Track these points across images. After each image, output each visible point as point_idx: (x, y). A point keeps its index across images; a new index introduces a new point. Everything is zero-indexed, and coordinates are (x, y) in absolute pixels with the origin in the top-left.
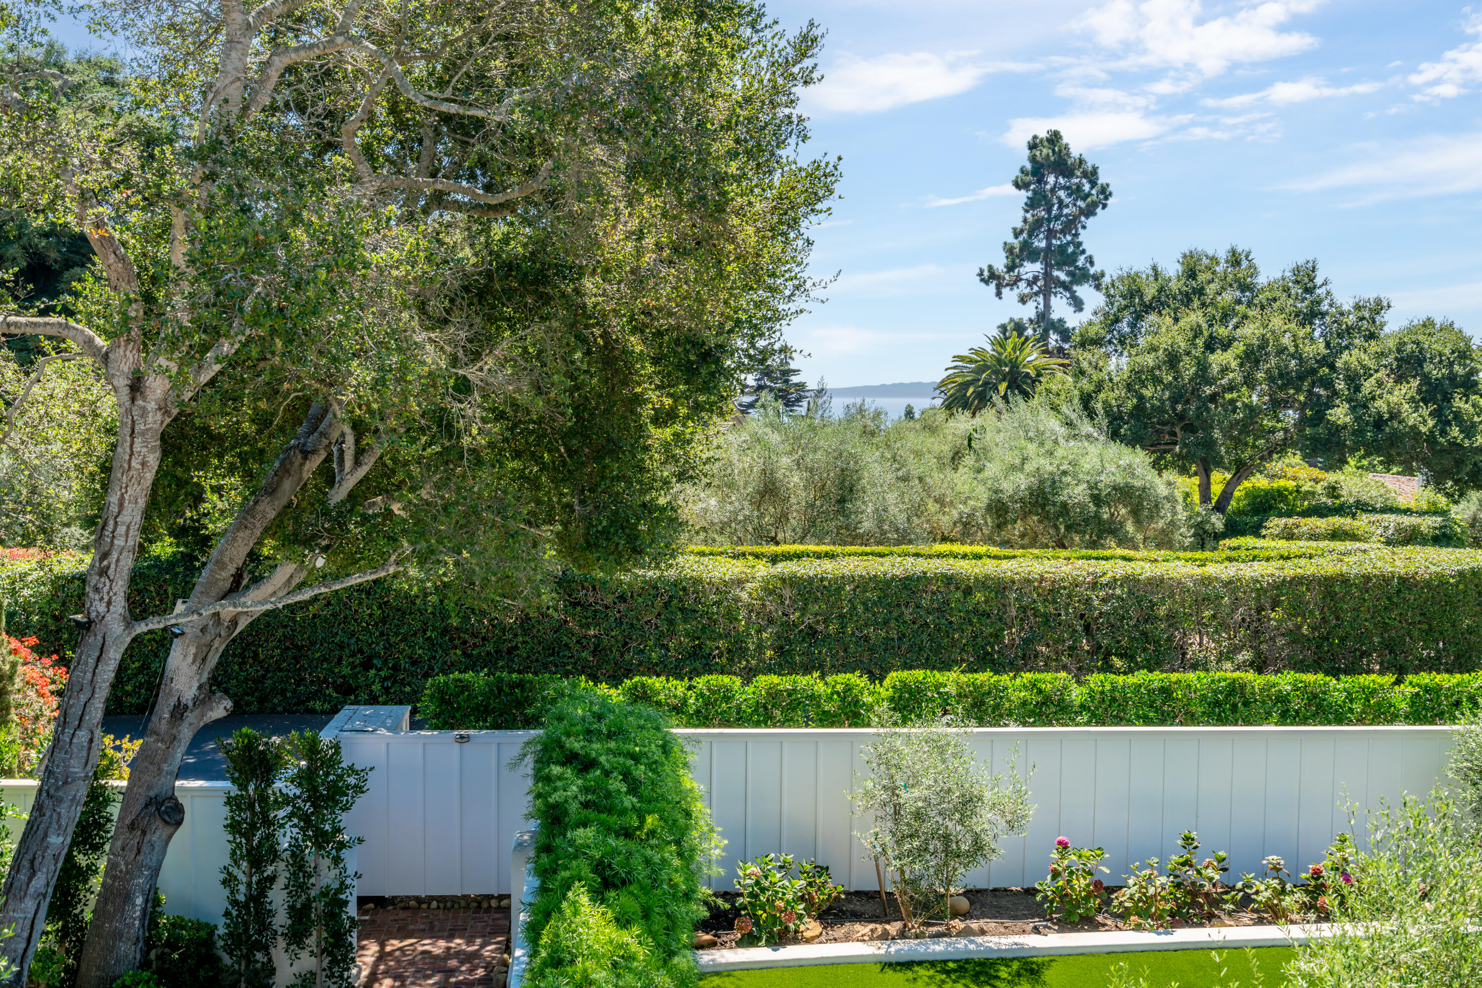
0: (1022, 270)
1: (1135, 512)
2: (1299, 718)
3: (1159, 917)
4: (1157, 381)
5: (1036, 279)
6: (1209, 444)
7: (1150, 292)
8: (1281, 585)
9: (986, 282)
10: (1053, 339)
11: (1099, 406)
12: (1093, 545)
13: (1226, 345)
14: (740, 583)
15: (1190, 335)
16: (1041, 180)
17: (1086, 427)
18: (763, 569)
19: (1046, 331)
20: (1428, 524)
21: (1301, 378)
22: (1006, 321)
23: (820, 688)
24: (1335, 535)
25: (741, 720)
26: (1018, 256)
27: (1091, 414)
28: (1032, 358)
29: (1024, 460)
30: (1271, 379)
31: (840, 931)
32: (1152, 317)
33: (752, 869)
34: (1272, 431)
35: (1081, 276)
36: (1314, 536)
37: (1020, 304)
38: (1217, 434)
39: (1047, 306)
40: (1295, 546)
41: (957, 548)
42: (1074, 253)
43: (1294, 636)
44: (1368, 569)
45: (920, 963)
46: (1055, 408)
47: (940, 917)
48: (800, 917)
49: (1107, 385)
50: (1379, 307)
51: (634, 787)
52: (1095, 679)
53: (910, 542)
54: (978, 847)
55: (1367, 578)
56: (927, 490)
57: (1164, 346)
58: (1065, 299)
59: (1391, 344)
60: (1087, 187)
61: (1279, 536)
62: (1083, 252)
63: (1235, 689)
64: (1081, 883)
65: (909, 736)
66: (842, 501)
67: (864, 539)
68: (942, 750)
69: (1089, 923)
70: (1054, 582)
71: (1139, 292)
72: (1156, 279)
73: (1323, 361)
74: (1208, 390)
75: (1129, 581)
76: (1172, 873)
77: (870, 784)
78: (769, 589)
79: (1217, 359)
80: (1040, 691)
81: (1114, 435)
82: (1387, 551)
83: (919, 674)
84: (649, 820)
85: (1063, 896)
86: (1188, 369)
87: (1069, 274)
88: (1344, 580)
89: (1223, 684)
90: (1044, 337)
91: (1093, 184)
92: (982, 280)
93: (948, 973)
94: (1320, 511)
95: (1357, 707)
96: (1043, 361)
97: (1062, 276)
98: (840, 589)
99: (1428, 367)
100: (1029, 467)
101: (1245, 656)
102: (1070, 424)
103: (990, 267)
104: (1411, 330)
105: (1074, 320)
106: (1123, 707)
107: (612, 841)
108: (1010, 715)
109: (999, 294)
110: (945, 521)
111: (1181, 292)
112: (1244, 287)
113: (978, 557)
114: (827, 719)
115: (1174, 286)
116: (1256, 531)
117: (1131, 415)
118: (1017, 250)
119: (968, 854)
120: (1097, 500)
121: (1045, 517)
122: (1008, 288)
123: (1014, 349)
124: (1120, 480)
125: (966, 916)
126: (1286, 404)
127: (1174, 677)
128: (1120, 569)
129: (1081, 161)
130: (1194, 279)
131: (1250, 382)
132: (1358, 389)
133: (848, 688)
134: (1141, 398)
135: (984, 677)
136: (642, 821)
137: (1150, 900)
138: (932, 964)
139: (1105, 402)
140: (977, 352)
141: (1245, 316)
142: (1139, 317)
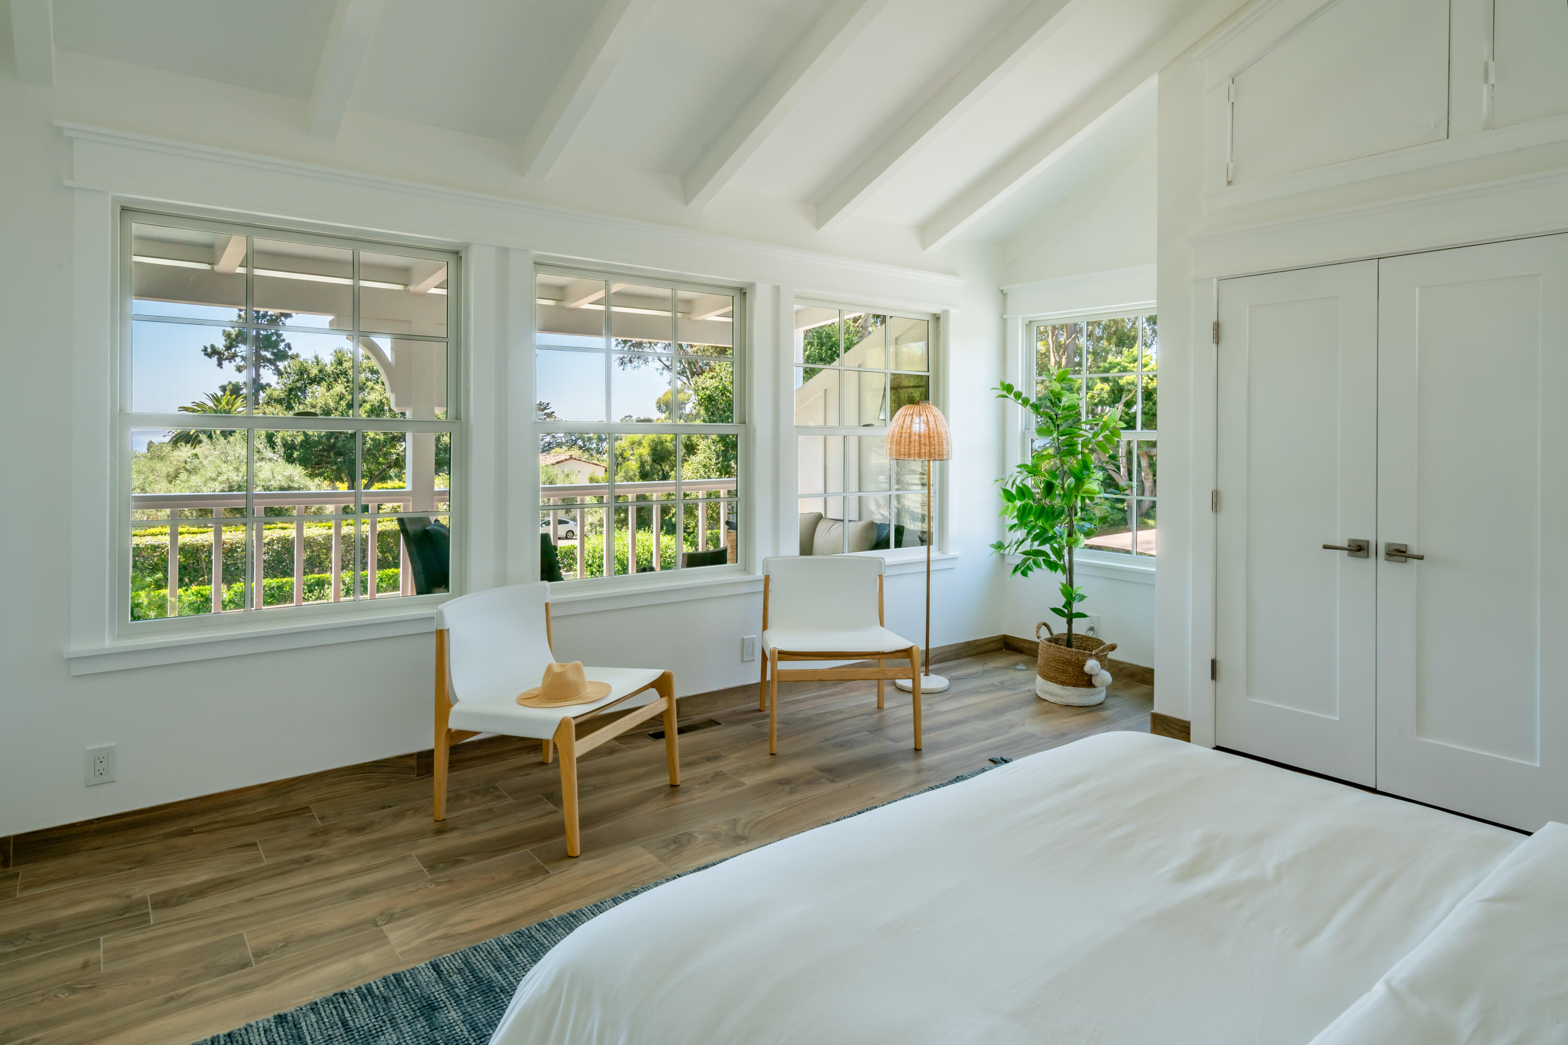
0: (237, 349)
5: (248, 357)
7: (314, 372)
9: (209, 356)
11: (278, 441)
12: (264, 522)
15: (337, 398)
17: (268, 453)
19: (256, 391)
22: (226, 383)
26: (234, 340)
27: (273, 446)
34: (389, 454)
35: (282, 356)
37: (237, 372)
39: (258, 375)
42: (276, 340)
57: (320, 405)
58: (271, 371)
62: (283, 340)
70: (231, 544)
71: (307, 371)
72: (318, 364)
79: (353, 413)
80: (202, 596)
81: (289, 459)
87: (273, 354)
89: (312, 580)
92: (207, 354)
97: (269, 355)
103: (212, 347)
109: (220, 365)
111: (333, 373)
115: (329, 369)
117: (301, 446)
118: (234, 336)
122: (227, 361)
123: (227, 404)
124: (284, 483)
127: (284, 580)
130: (341, 365)
134: (306, 436)
139: (283, 438)
140: (198, 405)
141: (372, 388)
142: (306, 387)
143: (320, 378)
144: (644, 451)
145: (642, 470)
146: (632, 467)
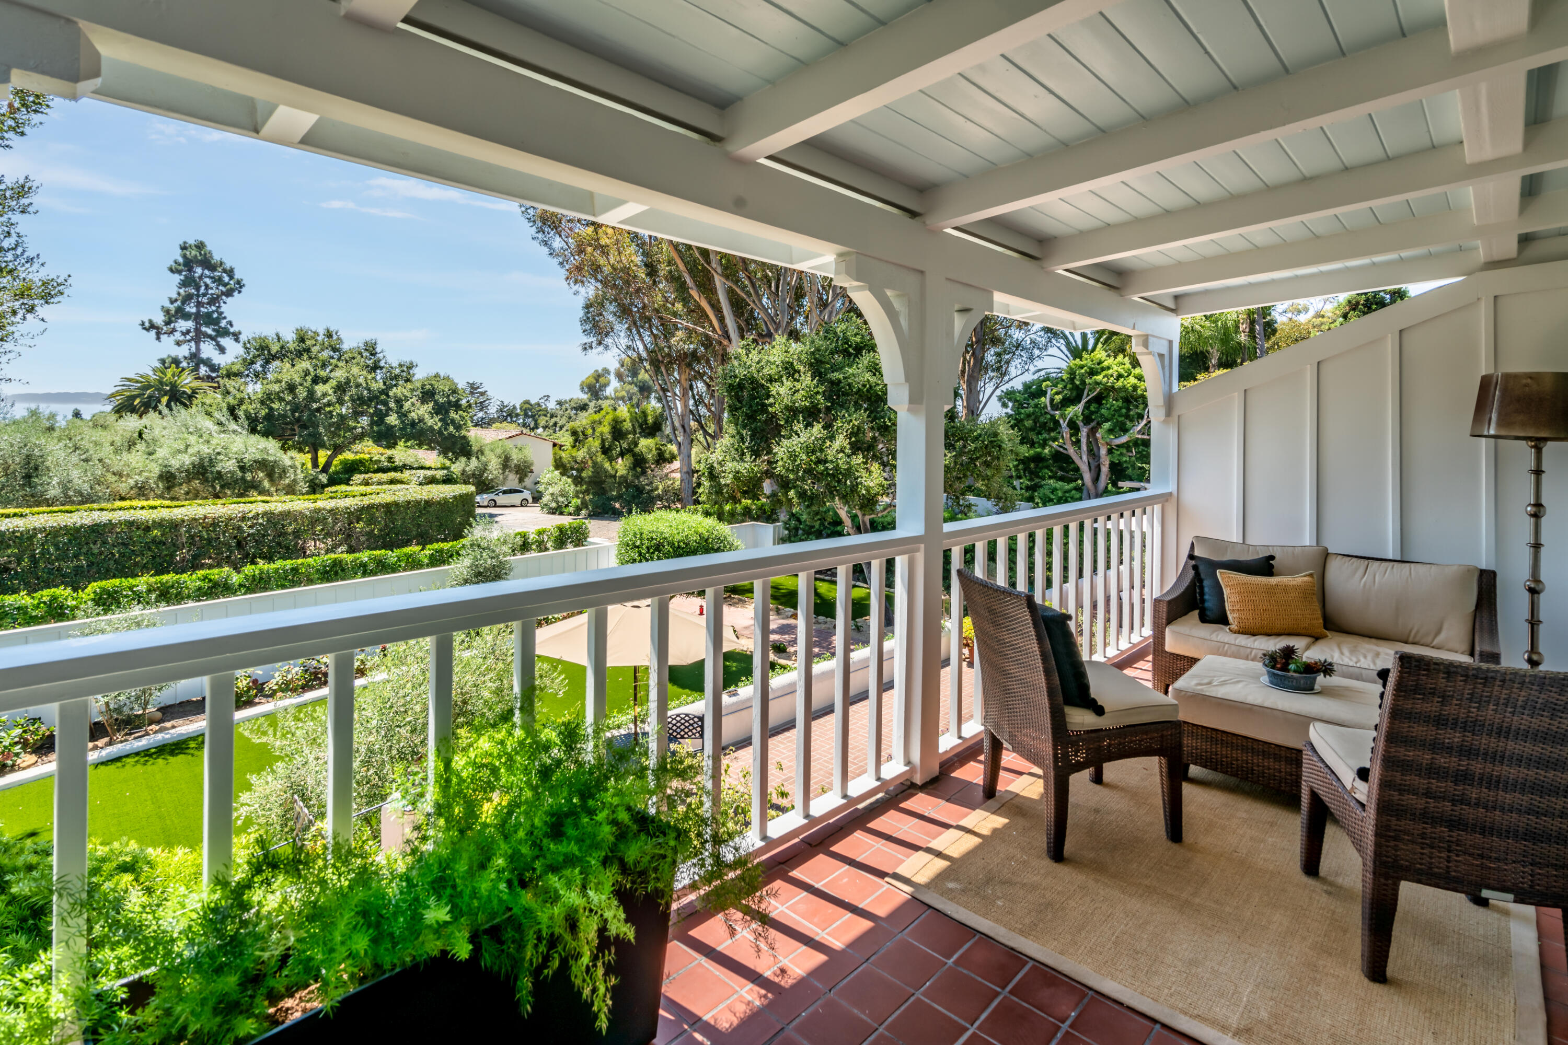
0: (177, 325)
1: (270, 476)
2: (373, 573)
3: (295, 690)
4: (281, 400)
5: (188, 332)
6: (317, 435)
7: (275, 348)
8: (362, 509)
9: (147, 330)
10: (203, 370)
11: (241, 413)
12: (241, 495)
13: (325, 381)
15: (302, 374)
16: (190, 270)
17: (233, 426)
19: (198, 365)
20: (440, 474)
21: (371, 400)
22: (164, 356)
23: (27, 601)
24: (392, 482)
26: (173, 316)
27: (236, 418)
28: (187, 382)
29: (187, 446)
30: (352, 400)
31: (53, 756)
32: (277, 363)
34: (355, 428)
35: (225, 333)
36: (380, 483)
37: (176, 346)
38: (322, 430)
39: (198, 349)
40: (369, 489)
41: (135, 503)
42: (218, 318)
43: (370, 534)
44: (409, 498)
45: (127, 756)
46: (209, 414)
47: (140, 727)
48: (17, 755)
49: (247, 401)
50: (411, 366)
52: (249, 569)
53: (93, 502)
55: (409, 502)
56: (107, 468)
57: (285, 380)
58: (211, 346)
59: (419, 385)
60: (226, 279)
61: (358, 484)
62: (225, 318)
63: (336, 563)
64: (242, 685)
65: (110, 621)
66: (28, 477)
67: (49, 503)
69: (249, 704)
70: (214, 519)
71: (267, 348)
72: (279, 341)
73: (382, 392)
74: (315, 406)
75: (268, 515)
76: (302, 665)
79: (320, 389)
80: (210, 580)
81: (253, 431)
82: (419, 488)
83: (116, 582)
86: (302, 393)
87: (214, 330)
88: (396, 504)
89: (329, 562)
90: (196, 369)
91: (231, 278)
92: (144, 329)
93: (150, 756)
94: (383, 470)
95: (402, 564)
96: (196, 384)
97: (210, 331)
98: (31, 538)
99: (437, 397)
100: (190, 451)
102: (220, 424)
103: (150, 321)
104: (428, 379)
105: (218, 359)
106: (268, 582)
108: (189, 597)
109: (158, 338)
110: (122, 487)
111: (295, 350)
112: (335, 350)
113: (154, 508)
114: (32, 620)
115: (292, 346)
116: (346, 482)
117: (264, 419)
118: (173, 312)
120: (243, 468)
121: (205, 481)
122: (166, 336)
123: (173, 375)
124: (259, 457)
125: (158, 722)
126: (362, 414)
127: (300, 562)
128: (261, 508)
129: (221, 263)
130: (304, 343)
131: (341, 402)
132: (402, 407)
133: (54, 598)
134: (271, 409)
135: (167, 578)
137: (289, 682)
138: (137, 754)
139: (246, 411)
140: (142, 376)
141: (336, 366)
142: (267, 362)
143: (281, 355)
144: (605, 429)
145: (603, 447)
146: (594, 444)
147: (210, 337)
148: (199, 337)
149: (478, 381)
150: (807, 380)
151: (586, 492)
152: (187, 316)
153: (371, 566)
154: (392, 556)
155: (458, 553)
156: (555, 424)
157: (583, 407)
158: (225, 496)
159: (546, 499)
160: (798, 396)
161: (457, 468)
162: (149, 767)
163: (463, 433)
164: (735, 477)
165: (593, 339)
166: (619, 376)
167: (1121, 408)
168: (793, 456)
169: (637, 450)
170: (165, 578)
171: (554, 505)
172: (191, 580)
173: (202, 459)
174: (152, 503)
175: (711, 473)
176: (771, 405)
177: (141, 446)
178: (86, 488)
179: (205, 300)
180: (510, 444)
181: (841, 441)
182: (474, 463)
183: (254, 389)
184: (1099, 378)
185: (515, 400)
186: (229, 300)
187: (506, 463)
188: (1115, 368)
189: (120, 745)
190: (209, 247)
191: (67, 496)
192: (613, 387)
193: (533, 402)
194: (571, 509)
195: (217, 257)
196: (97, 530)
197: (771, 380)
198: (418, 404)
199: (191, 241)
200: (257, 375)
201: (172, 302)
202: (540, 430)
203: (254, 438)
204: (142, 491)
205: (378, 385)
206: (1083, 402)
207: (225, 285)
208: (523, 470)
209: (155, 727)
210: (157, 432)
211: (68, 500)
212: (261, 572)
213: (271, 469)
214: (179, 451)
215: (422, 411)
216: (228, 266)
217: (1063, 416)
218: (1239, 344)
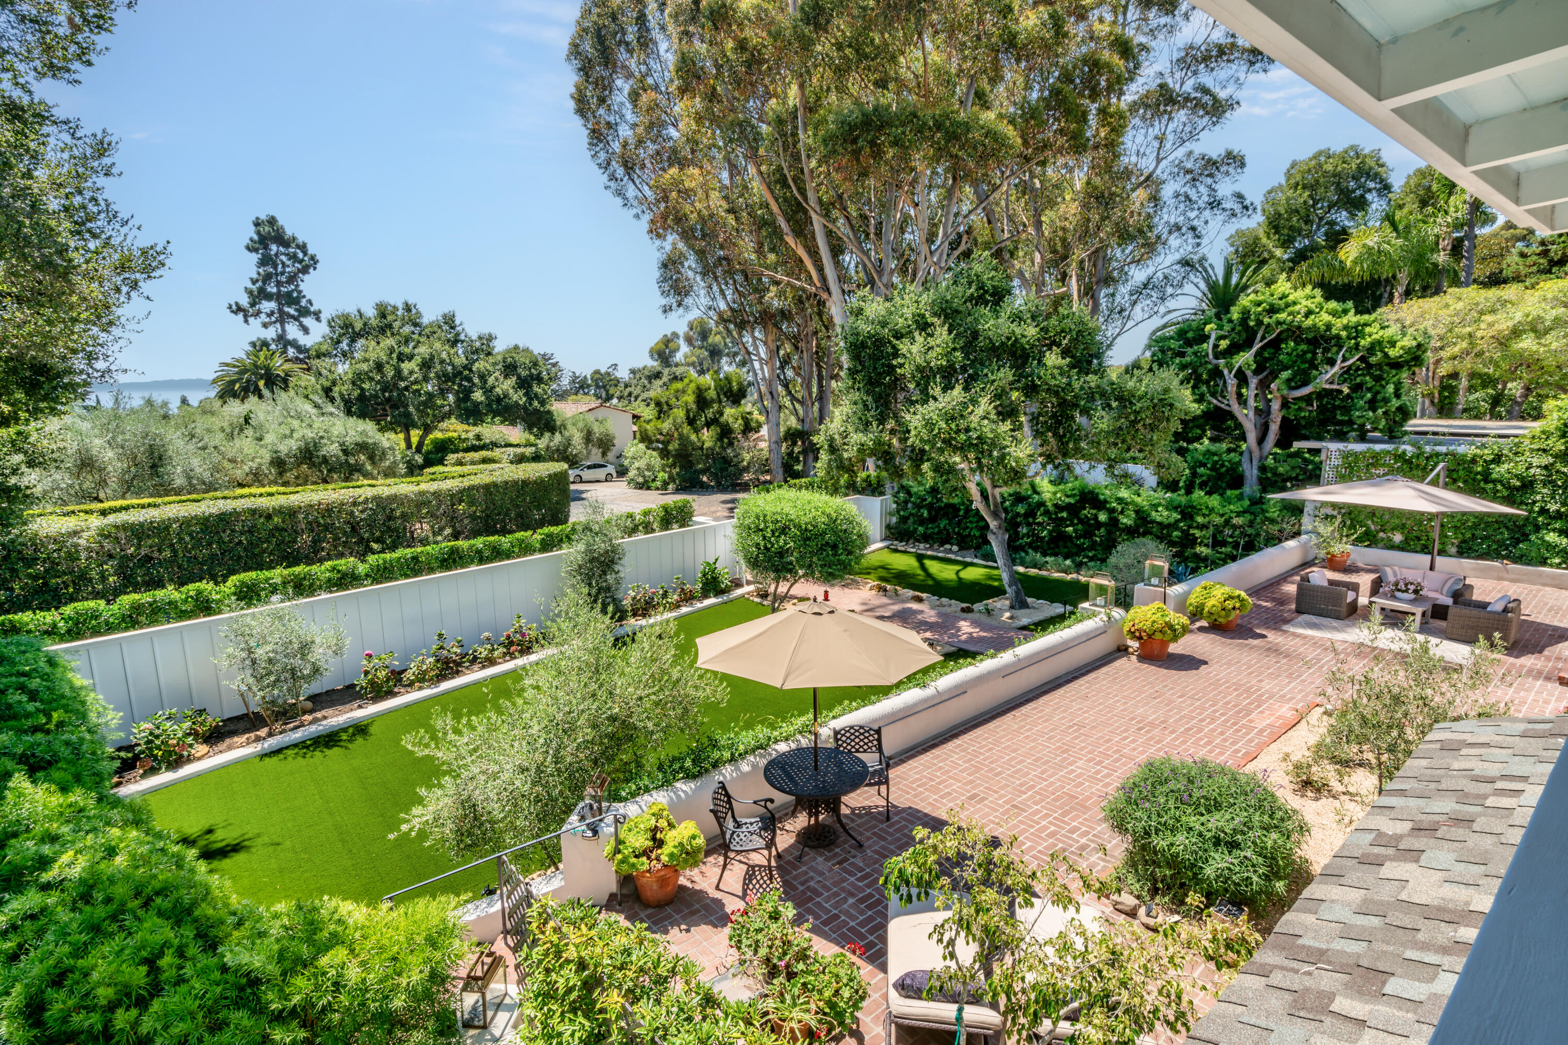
0: (261, 306)
1: (371, 458)
2: (489, 560)
3: (431, 679)
4: (371, 379)
5: (272, 313)
6: (408, 415)
7: (358, 326)
8: (462, 491)
9: (235, 312)
10: (291, 352)
11: (336, 395)
12: (347, 479)
13: (410, 358)
14: (75, 533)
15: (388, 352)
16: (266, 247)
17: (330, 408)
18: (95, 522)
19: (285, 347)
20: (529, 451)
21: (455, 376)
22: (254, 339)
23: (176, 596)
24: (485, 461)
25: (110, 628)
26: (257, 297)
27: (332, 400)
28: (279, 365)
29: (292, 431)
30: (438, 377)
31: (222, 746)
32: (362, 341)
33: (145, 725)
34: (443, 406)
35: (305, 312)
36: (473, 463)
37: (264, 328)
38: (411, 409)
39: (284, 330)
40: (466, 469)
41: (254, 490)
42: (298, 297)
43: (473, 517)
44: (506, 478)
45: (287, 748)
46: (307, 397)
47: (294, 717)
48: (191, 746)
49: (339, 382)
50: (491, 338)
51: (33, 696)
52: (371, 559)
53: (216, 490)
54: (316, 670)
55: (506, 483)
56: (222, 454)
57: (372, 358)
58: (295, 326)
59: (500, 358)
60: (301, 255)
61: (454, 465)
63: (454, 551)
64: (382, 674)
65: (254, 614)
66: (154, 466)
67: (178, 492)
68: (281, 618)
69: (391, 694)
70: (327, 504)
71: (351, 325)
72: (361, 318)
73: (465, 367)
74: (403, 384)
75: (376, 498)
76: (434, 655)
77: (230, 650)
78: (104, 534)
79: (406, 366)
80: (338, 571)
81: (349, 413)
82: (513, 467)
83: (253, 574)
84: (55, 715)
85: (372, 683)
86: (390, 373)
87: (296, 310)
88: (495, 485)
90: (285, 352)
91: (305, 254)
92: (232, 312)
93: (307, 747)
94: (474, 449)
95: (516, 550)
96: (287, 366)
97: (292, 311)
98: (167, 528)
99: (520, 370)
100: (295, 435)
101: (448, 531)
102: (317, 406)
103: (237, 304)
104: (508, 351)
105: (306, 341)
106: (391, 572)
107: (28, 738)
108: (320, 587)
109: (246, 321)
110: (239, 474)
111: (378, 326)
112: (416, 325)
113: (271, 495)
114: (183, 615)
115: (374, 322)
116: (441, 462)
117: (357, 400)
118: (256, 293)
119: (309, 676)
120: (345, 452)
121: (312, 465)
122: (253, 318)
123: (265, 358)
124: (359, 439)
125: (311, 712)
126: (449, 390)
128: (369, 492)
129: (294, 239)
130: (385, 318)
131: (426, 379)
132: (485, 382)
133: (199, 592)
134: (362, 389)
135: (299, 569)
136: (49, 718)
137: (425, 672)
138: (296, 745)
139: (339, 392)
140: (237, 361)
141: (419, 342)
142: (353, 340)
143: (365, 332)
144: (690, 398)
145: (688, 418)
146: (679, 414)
147: (293, 317)
148: (283, 318)
149: (549, 351)
150: (942, 335)
151: (673, 465)
152: (269, 297)
153: (487, 553)
154: (505, 541)
155: (568, 537)
156: (630, 394)
157: (658, 375)
158: (334, 481)
159: (632, 473)
160: (932, 354)
161: (542, 443)
162: (308, 760)
163: (548, 407)
164: (859, 451)
165: (672, 300)
166: (689, 340)
167: (1305, 353)
168: (929, 424)
169: (722, 420)
170: (297, 569)
171: (641, 480)
172: (321, 570)
173: (307, 444)
174: (268, 489)
175: (830, 446)
176: (901, 366)
177: (249, 432)
178: (207, 476)
179: (283, 279)
180: (590, 418)
181: (985, 405)
182: (558, 438)
183: (343, 369)
184: (1282, 316)
185: (585, 371)
186: (306, 277)
187: (588, 437)
188: (1304, 303)
189: (279, 737)
190: (281, 221)
191: (190, 484)
192: (683, 350)
193: (603, 371)
194: (658, 484)
195: (289, 232)
196: (224, 519)
197: (898, 336)
198: (501, 379)
199: (263, 217)
200: (344, 354)
201: (254, 282)
202: (615, 401)
203: (352, 421)
204: (257, 477)
205: (461, 360)
206: (1257, 346)
207: (301, 261)
208: (605, 444)
209: (308, 718)
210: (261, 416)
211: (192, 489)
212: (385, 561)
213: (372, 452)
214: (285, 436)
215: (505, 386)
216: (300, 240)
217: (1230, 367)
218: (1435, 265)
